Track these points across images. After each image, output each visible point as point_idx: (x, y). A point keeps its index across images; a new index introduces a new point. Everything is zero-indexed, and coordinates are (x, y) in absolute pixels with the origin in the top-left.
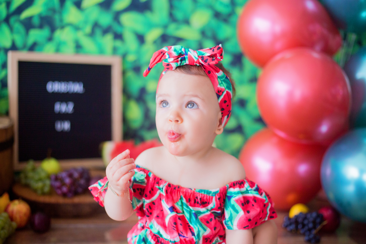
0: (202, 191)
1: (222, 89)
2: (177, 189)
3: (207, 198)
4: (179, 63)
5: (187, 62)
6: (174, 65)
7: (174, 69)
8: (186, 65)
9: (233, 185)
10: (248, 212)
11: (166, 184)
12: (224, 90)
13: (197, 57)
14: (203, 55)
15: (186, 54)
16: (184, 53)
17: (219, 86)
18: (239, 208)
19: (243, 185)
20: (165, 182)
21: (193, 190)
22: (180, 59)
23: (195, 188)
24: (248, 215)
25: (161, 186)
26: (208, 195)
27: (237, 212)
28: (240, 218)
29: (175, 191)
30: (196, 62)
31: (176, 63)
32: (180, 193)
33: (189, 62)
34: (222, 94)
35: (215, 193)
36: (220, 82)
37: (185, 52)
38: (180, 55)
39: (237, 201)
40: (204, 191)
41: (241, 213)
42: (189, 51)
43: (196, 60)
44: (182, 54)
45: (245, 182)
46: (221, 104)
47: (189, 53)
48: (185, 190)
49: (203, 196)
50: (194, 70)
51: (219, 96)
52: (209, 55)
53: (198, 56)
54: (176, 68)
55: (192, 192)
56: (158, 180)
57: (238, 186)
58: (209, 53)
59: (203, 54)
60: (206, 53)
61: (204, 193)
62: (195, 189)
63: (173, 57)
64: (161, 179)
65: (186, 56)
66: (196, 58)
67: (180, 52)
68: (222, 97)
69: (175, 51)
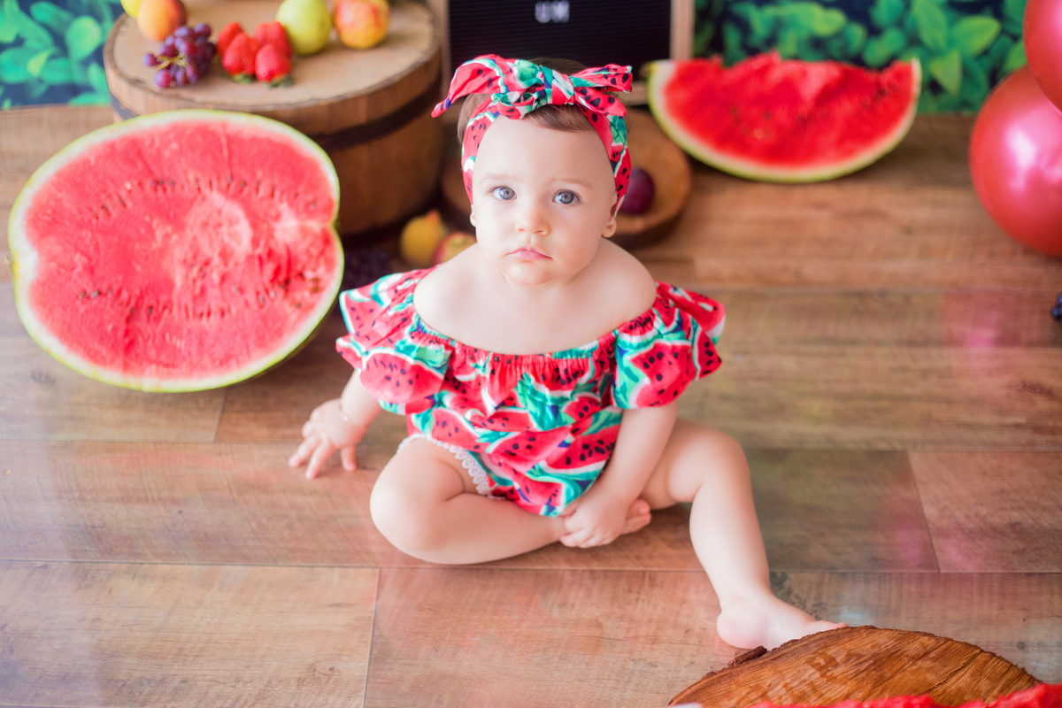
0: (564, 353)
1: (618, 147)
2: (513, 362)
3: (579, 365)
4: (535, 104)
5: (550, 101)
6: (523, 110)
7: (521, 117)
8: (547, 106)
9: (630, 329)
10: (660, 377)
11: (490, 358)
12: (623, 150)
13: (572, 91)
14: (585, 86)
15: (550, 86)
16: (544, 82)
17: (614, 144)
18: (639, 372)
19: (649, 325)
20: (487, 353)
21: (548, 356)
22: (535, 96)
23: (551, 351)
24: (658, 383)
25: (481, 363)
26: (579, 358)
27: (636, 379)
28: (643, 390)
29: (511, 368)
30: (570, 100)
31: (528, 107)
32: (521, 368)
33: (554, 100)
34: (619, 159)
35: (592, 351)
36: (615, 134)
37: (545, 79)
38: (534, 87)
39: (635, 361)
40: (570, 352)
41: (645, 380)
42: (554, 78)
43: (568, 97)
44: (539, 83)
45: (654, 315)
46: (617, 180)
47: (554, 83)
48: (530, 361)
49: (569, 363)
50: (566, 117)
51: (614, 164)
53: (576, 89)
54: (527, 115)
55: (547, 360)
56: (472, 353)
59: (585, 84)
60: (592, 82)
61: (571, 356)
62: (551, 354)
63: (518, 91)
64: (476, 350)
65: (546, 90)
66: (570, 94)
67: (534, 81)
68: (620, 164)
69: (522, 79)
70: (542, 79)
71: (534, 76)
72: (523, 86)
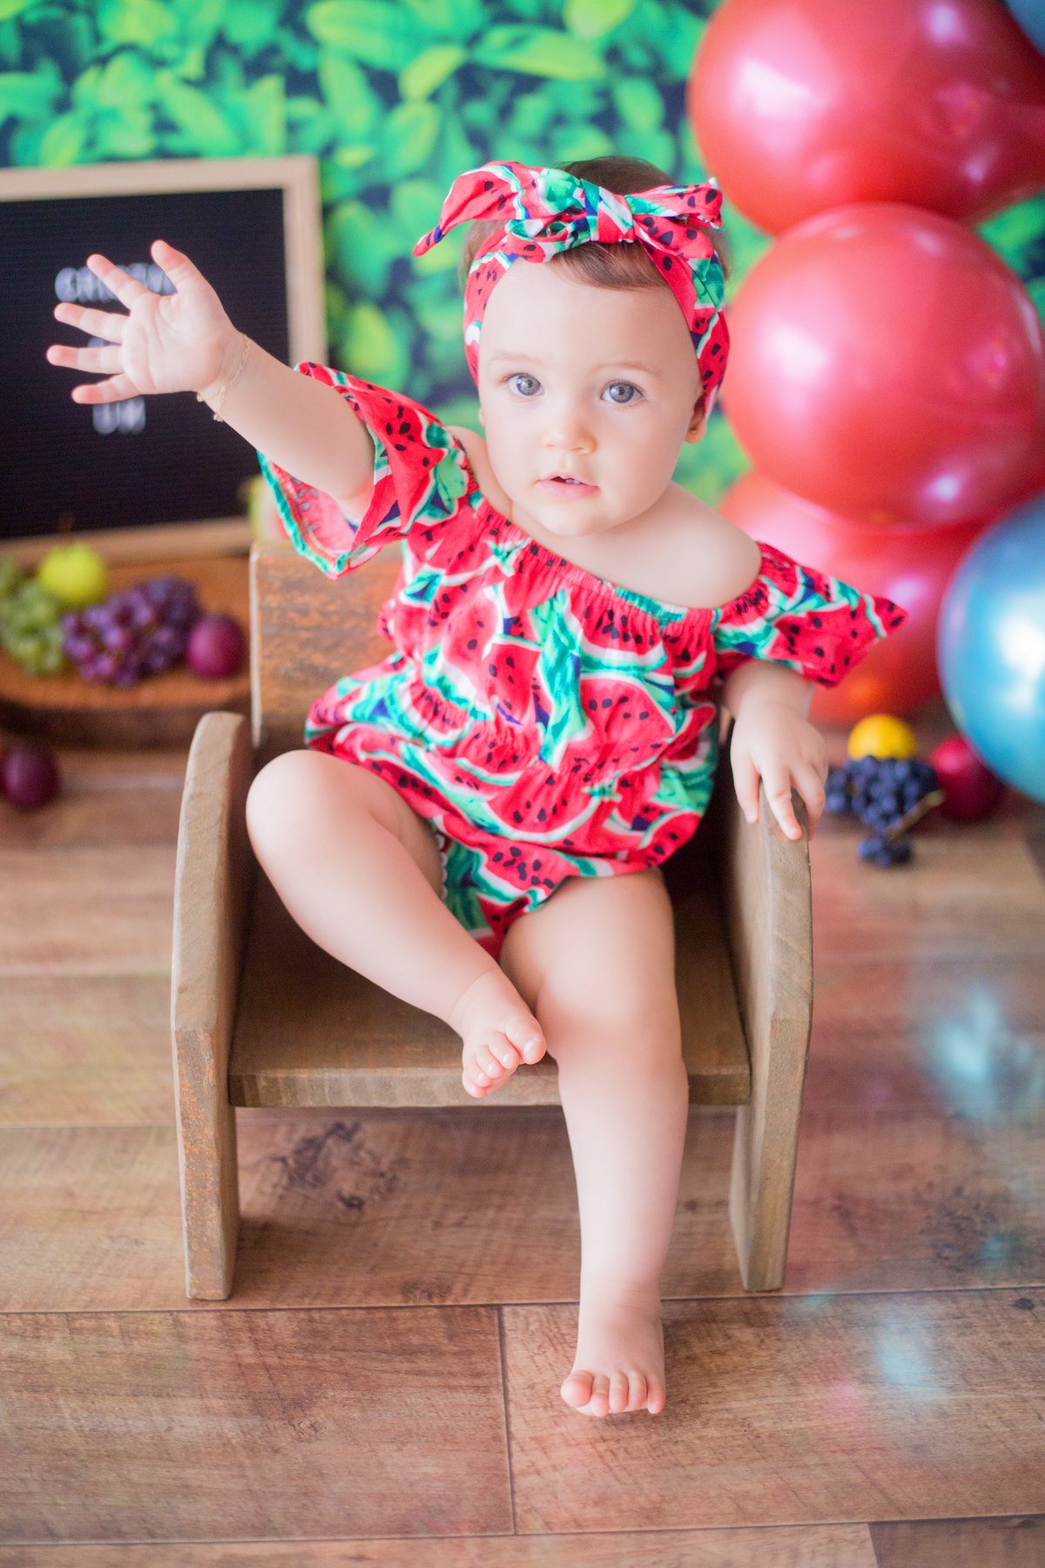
0: (634, 596)
1: (706, 311)
4: (569, 241)
5: (594, 235)
7: (547, 259)
8: (590, 244)
12: (714, 316)
13: (630, 221)
14: (651, 213)
15: (594, 213)
16: (584, 206)
17: (697, 304)
21: (608, 585)
22: (570, 227)
29: (547, 573)
30: (627, 236)
31: (557, 242)
33: (601, 232)
34: (706, 331)
36: (702, 290)
37: (587, 201)
38: (569, 213)
42: (601, 199)
43: (624, 230)
44: (577, 207)
46: (702, 363)
47: (601, 207)
51: (696, 337)
52: (672, 213)
53: (635, 218)
54: (558, 256)
57: (752, 610)
58: (674, 209)
59: (652, 210)
60: (663, 208)
62: (614, 586)
63: (543, 217)
65: (588, 217)
66: (627, 224)
67: (570, 202)
68: (705, 339)
69: (551, 197)
70: (583, 201)
71: (570, 194)
72: (552, 209)
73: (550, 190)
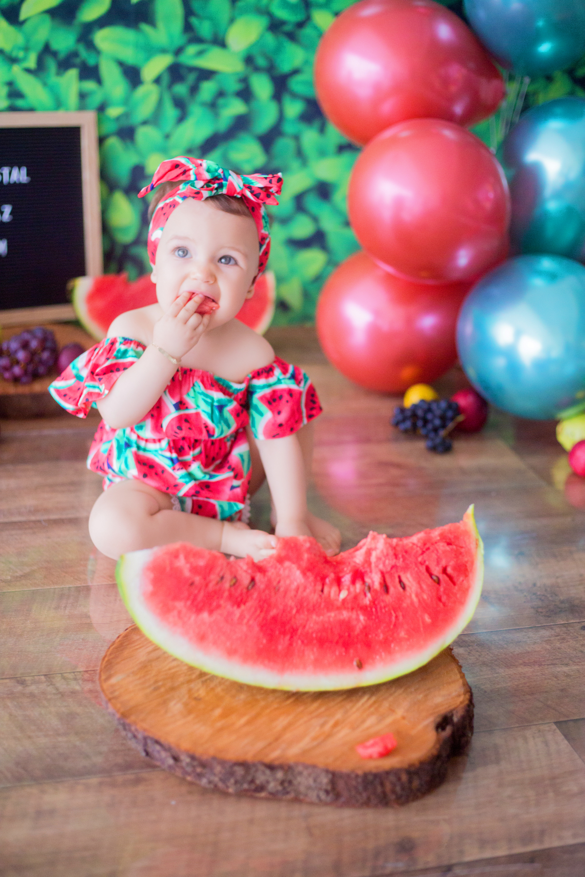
1: (265, 234)
4: (214, 192)
5: (224, 191)
7: (203, 199)
8: (222, 195)
10: (279, 413)
12: (268, 237)
13: (242, 186)
14: (252, 185)
15: (226, 180)
16: (222, 177)
17: (263, 232)
22: (215, 186)
28: (267, 424)
30: (238, 193)
31: (209, 191)
33: (228, 190)
36: (264, 225)
37: (224, 175)
38: (215, 179)
39: (262, 399)
41: (269, 415)
42: (230, 175)
43: (238, 190)
44: (219, 177)
46: (262, 256)
47: (230, 178)
50: (235, 205)
51: (261, 245)
52: (261, 185)
53: (245, 185)
54: (207, 199)
58: (262, 184)
59: (252, 183)
60: (258, 183)
63: (204, 180)
65: (224, 182)
66: (240, 188)
67: (216, 174)
68: (264, 247)
69: (208, 171)
70: (222, 174)
71: (216, 171)
72: (208, 176)
73: (209, 167)
